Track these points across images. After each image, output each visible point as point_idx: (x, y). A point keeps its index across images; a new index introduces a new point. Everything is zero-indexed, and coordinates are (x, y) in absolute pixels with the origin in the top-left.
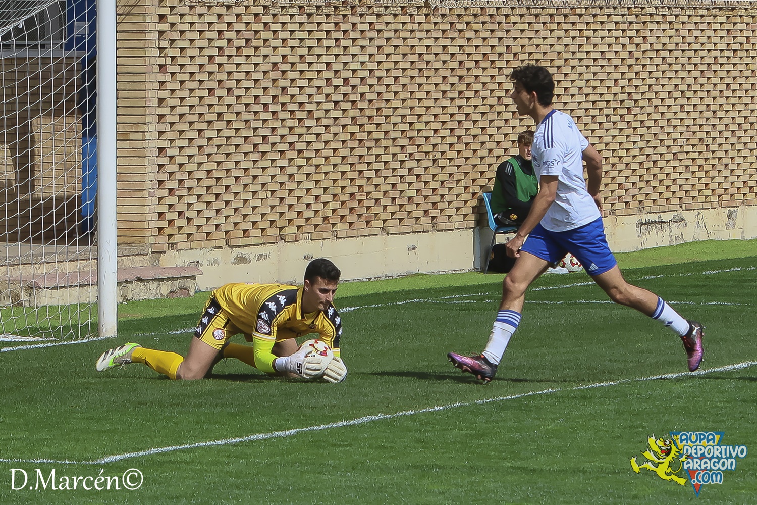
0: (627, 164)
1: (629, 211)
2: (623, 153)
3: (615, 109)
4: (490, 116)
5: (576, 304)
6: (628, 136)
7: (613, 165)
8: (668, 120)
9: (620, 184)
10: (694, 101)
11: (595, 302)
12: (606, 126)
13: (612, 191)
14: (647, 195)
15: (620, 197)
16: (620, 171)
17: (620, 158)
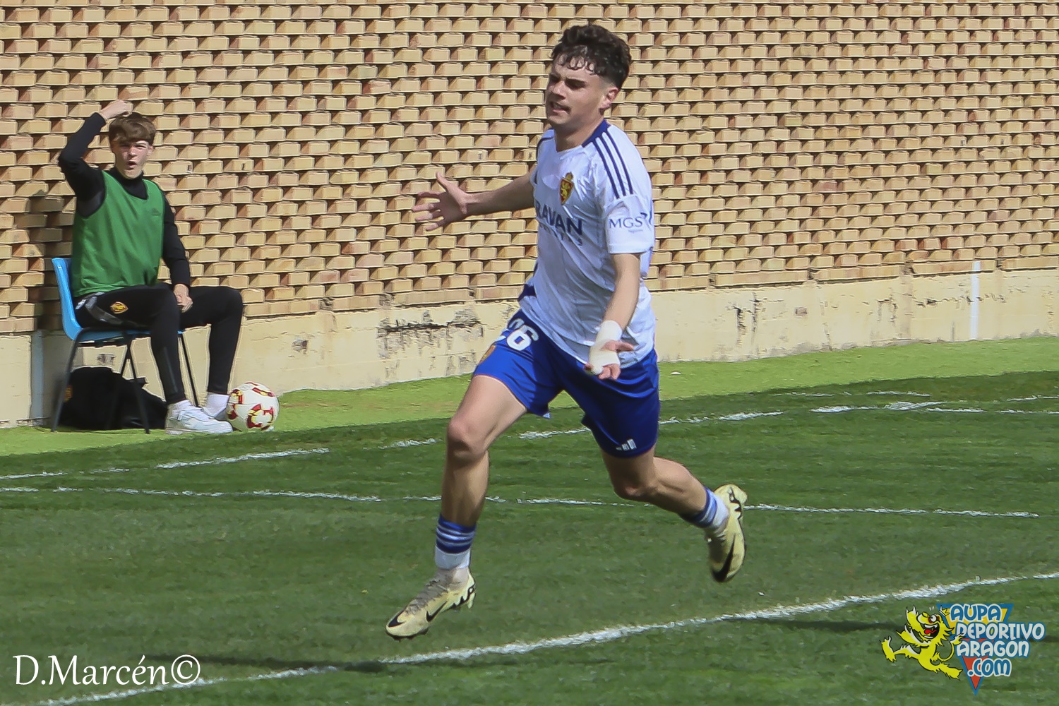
0: (360, 201)
1: (362, 302)
2: (352, 178)
3: (335, 83)
4: (68, 95)
5: (252, 498)
6: (362, 142)
7: (330, 202)
8: (449, 108)
9: (344, 244)
10: (504, 69)
11: (291, 493)
12: (316, 119)
13: (328, 259)
14: (401, 267)
15: (342, 272)
16: (345, 216)
17: (345, 187)
